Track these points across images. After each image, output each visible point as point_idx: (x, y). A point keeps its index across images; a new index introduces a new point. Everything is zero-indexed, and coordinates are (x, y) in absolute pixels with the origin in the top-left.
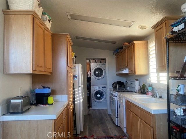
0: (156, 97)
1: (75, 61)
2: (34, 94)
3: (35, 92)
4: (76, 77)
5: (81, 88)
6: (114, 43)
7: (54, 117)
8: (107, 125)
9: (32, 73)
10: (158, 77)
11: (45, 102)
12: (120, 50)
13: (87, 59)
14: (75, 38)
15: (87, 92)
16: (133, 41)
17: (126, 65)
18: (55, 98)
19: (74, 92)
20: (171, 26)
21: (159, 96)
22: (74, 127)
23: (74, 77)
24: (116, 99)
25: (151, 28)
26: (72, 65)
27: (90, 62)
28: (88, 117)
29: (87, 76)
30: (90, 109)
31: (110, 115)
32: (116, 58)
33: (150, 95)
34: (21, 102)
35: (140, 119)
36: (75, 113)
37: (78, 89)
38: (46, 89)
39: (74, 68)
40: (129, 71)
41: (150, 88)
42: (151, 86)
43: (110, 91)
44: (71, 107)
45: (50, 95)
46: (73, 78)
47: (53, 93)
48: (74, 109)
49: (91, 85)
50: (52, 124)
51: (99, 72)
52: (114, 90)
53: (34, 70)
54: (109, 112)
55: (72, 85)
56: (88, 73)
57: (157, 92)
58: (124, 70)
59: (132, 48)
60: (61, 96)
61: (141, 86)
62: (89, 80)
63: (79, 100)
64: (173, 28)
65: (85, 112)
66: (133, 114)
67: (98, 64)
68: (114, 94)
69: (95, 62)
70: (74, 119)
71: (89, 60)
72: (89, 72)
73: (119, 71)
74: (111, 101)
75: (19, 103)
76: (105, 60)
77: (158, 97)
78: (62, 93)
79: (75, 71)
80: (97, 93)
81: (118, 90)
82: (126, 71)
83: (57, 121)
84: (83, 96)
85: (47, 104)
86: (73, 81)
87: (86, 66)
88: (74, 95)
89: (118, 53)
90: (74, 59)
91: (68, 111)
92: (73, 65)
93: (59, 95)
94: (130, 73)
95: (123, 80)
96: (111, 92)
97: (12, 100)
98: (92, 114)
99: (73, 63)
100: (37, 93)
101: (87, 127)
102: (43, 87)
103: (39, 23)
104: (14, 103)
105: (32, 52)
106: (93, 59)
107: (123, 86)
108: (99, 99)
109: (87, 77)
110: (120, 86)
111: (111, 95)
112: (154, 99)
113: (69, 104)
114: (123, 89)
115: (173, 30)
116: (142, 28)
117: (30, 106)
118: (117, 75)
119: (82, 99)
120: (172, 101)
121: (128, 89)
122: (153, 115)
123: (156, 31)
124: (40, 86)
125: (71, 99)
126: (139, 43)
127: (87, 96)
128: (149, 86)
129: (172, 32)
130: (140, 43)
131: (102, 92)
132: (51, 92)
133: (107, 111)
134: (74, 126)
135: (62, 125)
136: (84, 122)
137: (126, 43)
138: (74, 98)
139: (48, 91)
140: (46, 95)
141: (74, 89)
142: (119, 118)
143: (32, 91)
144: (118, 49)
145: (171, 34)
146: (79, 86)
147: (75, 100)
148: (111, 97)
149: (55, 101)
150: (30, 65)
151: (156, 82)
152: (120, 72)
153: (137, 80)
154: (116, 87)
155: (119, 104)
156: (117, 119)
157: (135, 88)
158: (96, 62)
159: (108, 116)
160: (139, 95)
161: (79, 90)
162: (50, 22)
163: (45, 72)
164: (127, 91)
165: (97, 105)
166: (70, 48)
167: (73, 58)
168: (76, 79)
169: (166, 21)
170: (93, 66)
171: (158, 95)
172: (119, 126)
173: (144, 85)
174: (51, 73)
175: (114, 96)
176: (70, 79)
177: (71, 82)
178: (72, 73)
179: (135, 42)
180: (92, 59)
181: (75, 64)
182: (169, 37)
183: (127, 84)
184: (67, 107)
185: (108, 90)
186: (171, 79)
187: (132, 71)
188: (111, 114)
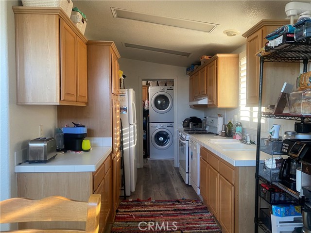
0: (246, 143)
1: (123, 84)
2: (61, 134)
3: (62, 132)
4: (125, 110)
5: (132, 127)
6: (187, 54)
7: (93, 168)
8: (173, 183)
9: (59, 104)
10: (250, 112)
11: (77, 148)
12: (196, 66)
13: (143, 80)
14: (124, 45)
15: (142, 133)
16: (216, 54)
17: (204, 91)
18: (92, 142)
19: (122, 133)
20: (267, 38)
21: (251, 141)
22: (121, 186)
23: (122, 109)
24: (187, 144)
25: (242, 35)
26: (118, 91)
27: (148, 85)
28: (143, 172)
29: (144, 107)
30: (147, 160)
31: (177, 169)
32: (190, 79)
33: (239, 138)
34: (45, 146)
35: (218, 174)
36: (124, 165)
37: (128, 128)
38: (79, 128)
39: (123, 95)
40: (208, 102)
41: (238, 129)
42: (241, 125)
43: (179, 132)
44: (118, 155)
45: (86, 137)
46: (121, 111)
47: (90, 134)
48: (122, 159)
49: (149, 122)
50: (90, 178)
51: (163, 102)
52: (185, 131)
53: (62, 100)
54: (177, 164)
55: (118, 122)
56: (145, 103)
57: (248, 135)
58: (201, 99)
59: (214, 64)
60: (102, 138)
61: (225, 125)
62: (146, 113)
63: (130, 145)
64: (268, 42)
65: (138, 164)
66: (209, 168)
67: (162, 88)
68: (184, 137)
69: (156, 84)
70: (122, 174)
71: (147, 82)
72: (147, 101)
73: (193, 100)
74: (180, 147)
75: (41, 147)
76: (172, 82)
77: (249, 142)
78: (103, 134)
79: (123, 100)
80: (159, 134)
81: (191, 131)
82: (204, 101)
83: (96, 174)
84: (136, 140)
85: (81, 150)
86: (120, 116)
87: (142, 91)
88: (122, 137)
89: (193, 71)
90: (122, 81)
91: (112, 162)
92: (121, 91)
93: (98, 137)
94: (210, 105)
95: (200, 115)
96: (180, 134)
97: (31, 143)
98: (150, 167)
99: (120, 87)
100: (65, 134)
101: (142, 185)
102: (75, 125)
103: (68, 27)
104: (34, 147)
105: (58, 73)
106: (153, 80)
107: (199, 124)
108: (162, 144)
109: (144, 109)
110: (194, 125)
111: (181, 138)
112: (242, 145)
113: (114, 152)
114: (199, 129)
115: (269, 45)
116: (229, 33)
117: (57, 153)
118: (191, 106)
119: (134, 144)
120: (262, 148)
121: (207, 129)
122: (236, 168)
123: (249, 42)
124: (69, 122)
125: (117, 143)
126: (224, 58)
127: (142, 139)
128: (237, 125)
129: (267, 47)
130: (227, 58)
131: (167, 134)
132: (86, 132)
133: (174, 163)
134: (121, 184)
135: (103, 181)
136: (138, 178)
137: (206, 57)
138: (122, 143)
139: (83, 131)
140: (79, 136)
141: (121, 128)
142: (190, 173)
143: (58, 131)
144: (194, 65)
145: (266, 51)
146: (130, 124)
147: (124, 144)
148: (180, 141)
149: (94, 146)
150: (57, 92)
151: (248, 119)
152: (195, 103)
153: (220, 116)
154: (188, 126)
155: (192, 152)
156: (187, 174)
157: (217, 128)
158: (158, 86)
159: (175, 170)
160: (222, 138)
161: (129, 130)
162: (83, 23)
163: (78, 101)
164: (204, 133)
165: (158, 154)
166: (115, 63)
167: (120, 79)
168: (124, 112)
169: (263, 28)
170: (154, 91)
171: (249, 140)
172: (191, 186)
173: (230, 123)
174: (87, 103)
175: (184, 139)
176: (116, 113)
177: (118, 116)
178: (118, 104)
179: (219, 55)
180: (151, 80)
181: (124, 88)
182: (264, 55)
183: (206, 121)
184: (111, 155)
185: (176, 130)
186: (263, 117)
187: (213, 101)
188: (179, 167)
